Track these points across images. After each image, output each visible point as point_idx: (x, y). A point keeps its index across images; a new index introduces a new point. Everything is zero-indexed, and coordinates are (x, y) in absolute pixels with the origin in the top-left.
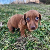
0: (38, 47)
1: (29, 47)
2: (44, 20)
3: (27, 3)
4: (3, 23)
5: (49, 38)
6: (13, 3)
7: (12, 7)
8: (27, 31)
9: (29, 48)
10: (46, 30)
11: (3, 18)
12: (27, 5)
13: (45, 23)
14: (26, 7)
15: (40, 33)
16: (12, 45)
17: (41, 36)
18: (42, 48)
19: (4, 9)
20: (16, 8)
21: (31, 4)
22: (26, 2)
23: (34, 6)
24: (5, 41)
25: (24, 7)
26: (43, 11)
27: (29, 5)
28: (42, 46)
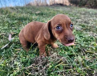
0: (66, 71)
1: (52, 71)
2: (75, 31)
3: (51, 5)
4: (13, 36)
5: (82, 57)
6: (29, 4)
7: (28, 10)
8: (49, 46)
9: (52, 73)
10: (78, 45)
11: (13, 27)
12: (50, 8)
13: (77, 35)
14: (49, 10)
15: (68, 50)
16: (25, 69)
17: (70, 54)
18: (71, 73)
19: (15, 14)
20: (33, 12)
21: (56, 6)
22: (48, 3)
23: (61, 9)
24: (15, 63)
25: (46, 11)
26: (74, 17)
27: (53, 8)
28: (71, 70)
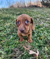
1: (26, 58)
2: (44, 28)
3: (28, 7)
5: (48, 48)
6: (12, 7)
12: (28, 10)
14: (27, 11)
20: (15, 13)
21: (32, 8)
25: (24, 12)
26: (45, 16)
27: (30, 9)
